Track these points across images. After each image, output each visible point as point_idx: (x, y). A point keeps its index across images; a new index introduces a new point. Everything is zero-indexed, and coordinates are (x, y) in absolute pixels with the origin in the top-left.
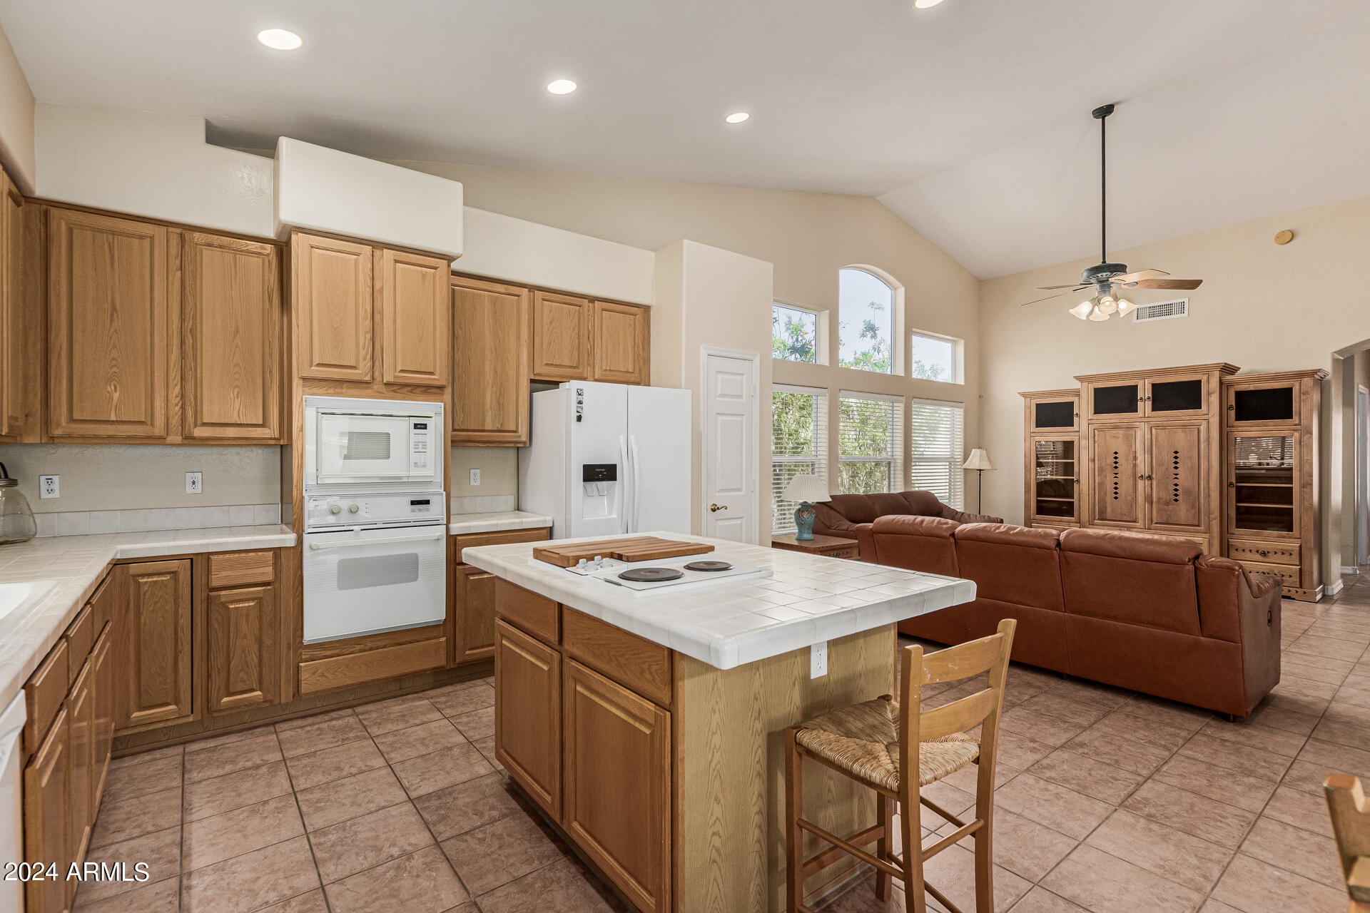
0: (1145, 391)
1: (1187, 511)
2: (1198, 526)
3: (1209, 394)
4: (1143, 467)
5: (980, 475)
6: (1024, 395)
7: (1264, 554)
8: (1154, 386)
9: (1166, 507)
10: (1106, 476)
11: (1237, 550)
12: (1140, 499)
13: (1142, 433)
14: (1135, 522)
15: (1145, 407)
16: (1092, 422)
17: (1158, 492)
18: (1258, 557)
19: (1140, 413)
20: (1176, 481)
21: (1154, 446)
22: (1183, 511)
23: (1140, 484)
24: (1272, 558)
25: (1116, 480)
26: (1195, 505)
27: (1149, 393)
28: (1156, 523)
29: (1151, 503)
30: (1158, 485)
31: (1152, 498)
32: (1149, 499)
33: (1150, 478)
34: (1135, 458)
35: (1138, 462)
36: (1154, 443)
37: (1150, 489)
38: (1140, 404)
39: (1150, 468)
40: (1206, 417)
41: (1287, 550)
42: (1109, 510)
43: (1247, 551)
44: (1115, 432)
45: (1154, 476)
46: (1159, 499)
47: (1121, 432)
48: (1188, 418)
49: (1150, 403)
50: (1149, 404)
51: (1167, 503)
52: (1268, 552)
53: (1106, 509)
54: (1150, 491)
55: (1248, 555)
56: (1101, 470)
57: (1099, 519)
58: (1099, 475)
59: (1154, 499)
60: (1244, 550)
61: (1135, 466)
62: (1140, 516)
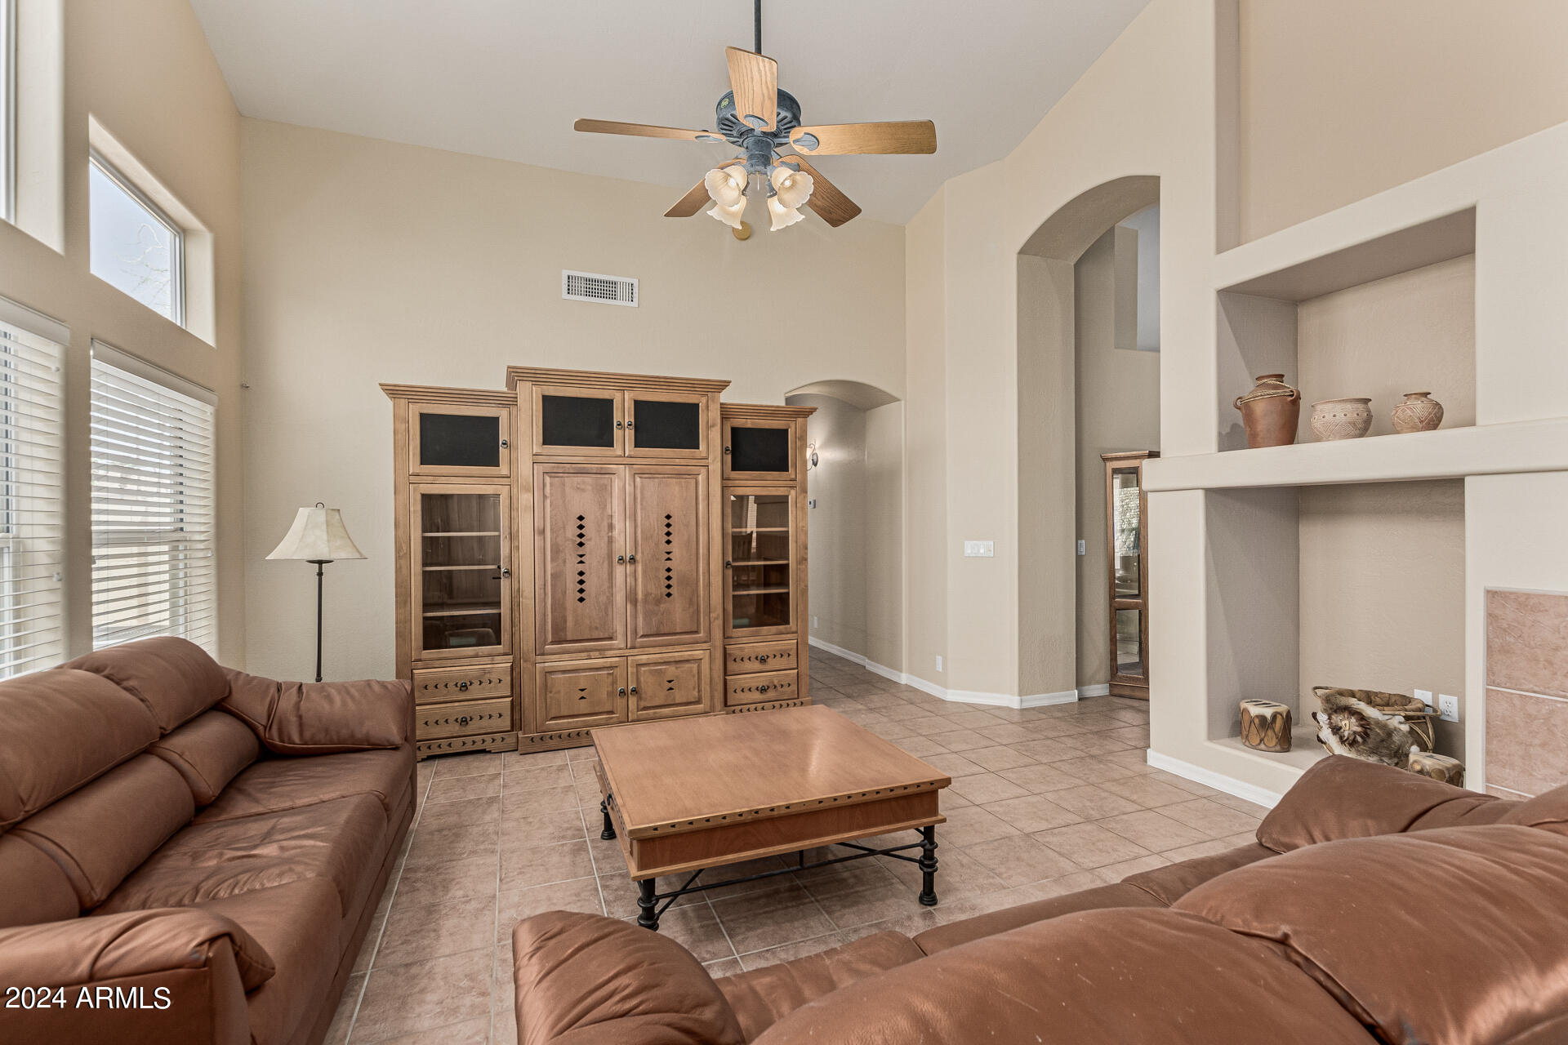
0: (623, 414)
1: (683, 610)
2: (697, 632)
3: (708, 427)
4: (623, 545)
5: (320, 574)
6: (393, 391)
7: (763, 660)
8: (638, 404)
9: (656, 608)
10: (565, 562)
11: (735, 660)
12: (619, 597)
13: (621, 482)
14: (611, 638)
15: (624, 437)
16: (540, 459)
17: (645, 586)
18: (757, 666)
19: (617, 449)
20: (669, 564)
21: (639, 506)
22: (677, 610)
23: (619, 571)
24: (772, 663)
25: (580, 567)
26: (692, 602)
27: (629, 418)
28: (643, 636)
29: (635, 602)
30: (644, 572)
31: (636, 594)
32: (632, 598)
33: (633, 560)
34: (611, 527)
35: (616, 533)
36: (639, 500)
37: (633, 579)
38: (617, 433)
39: (633, 543)
40: (703, 462)
41: (785, 651)
42: (570, 623)
43: (746, 660)
44: (579, 479)
45: (639, 557)
46: (647, 595)
47: (589, 479)
48: (683, 462)
49: (633, 431)
50: (630, 434)
51: (658, 602)
52: (768, 657)
53: (565, 621)
54: (633, 583)
55: (748, 666)
56: (556, 550)
57: (553, 643)
58: (552, 560)
59: (640, 596)
60: (742, 660)
61: (611, 540)
62: (619, 629)
